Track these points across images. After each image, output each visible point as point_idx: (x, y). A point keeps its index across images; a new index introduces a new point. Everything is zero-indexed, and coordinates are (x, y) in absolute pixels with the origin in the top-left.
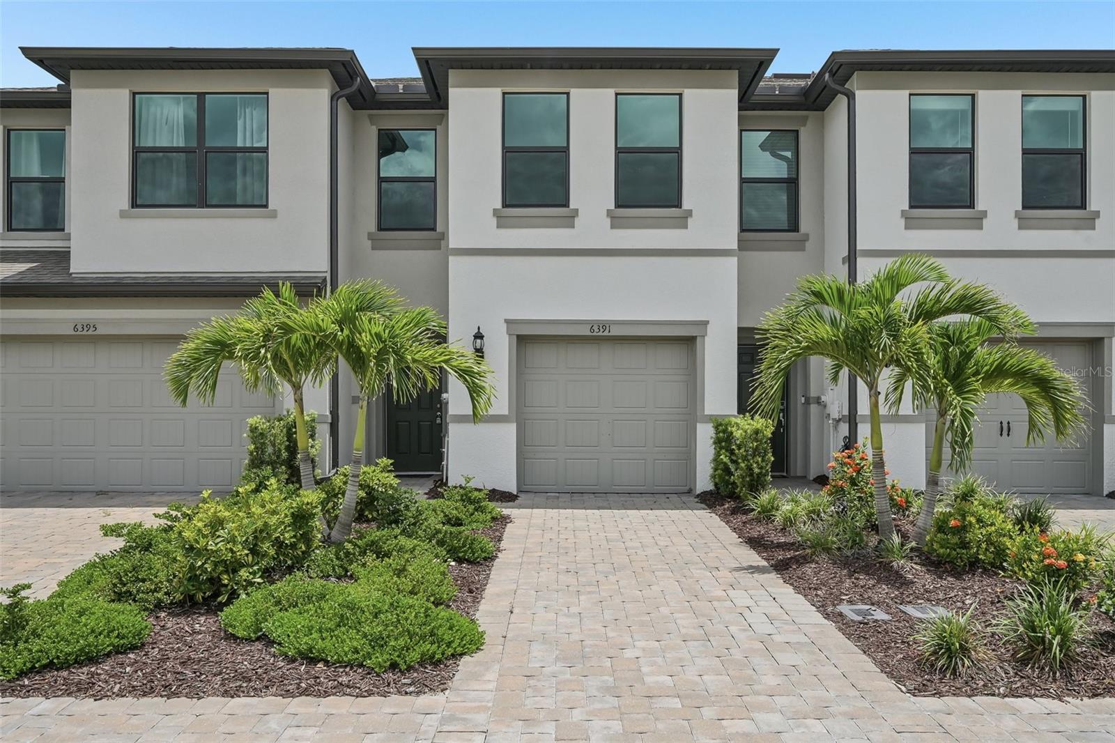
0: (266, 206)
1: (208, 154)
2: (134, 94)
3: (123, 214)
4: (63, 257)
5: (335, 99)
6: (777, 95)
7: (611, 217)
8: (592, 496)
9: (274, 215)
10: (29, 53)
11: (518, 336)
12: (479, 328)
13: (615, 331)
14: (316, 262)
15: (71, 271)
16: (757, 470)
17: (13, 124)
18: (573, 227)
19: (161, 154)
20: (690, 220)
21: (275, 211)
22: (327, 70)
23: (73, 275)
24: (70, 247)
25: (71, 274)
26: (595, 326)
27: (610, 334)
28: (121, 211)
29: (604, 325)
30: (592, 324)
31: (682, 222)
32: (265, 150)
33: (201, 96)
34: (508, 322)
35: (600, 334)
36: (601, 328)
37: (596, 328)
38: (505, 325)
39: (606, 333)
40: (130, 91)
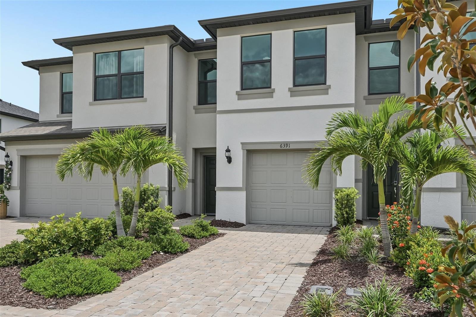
0: (143, 97)
1: (122, 76)
2: (96, 54)
3: (91, 104)
4: (70, 123)
5: (171, 48)
6: (385, 23)
7: (291, 91)
8: (280, 226)
9: (146, 100)
10: (56, 41)
11: (247, 150)
12: (228, 147)
13: (292, 147)
14: (162, 120)
15: (72, 128)
16: (345, 215)
17: (63, 71)
18: (272, 97)
19: (106, 78)
20: (329, 90)
21: (146, 99)
22: (167, 35)
23: (73, 130)
24: (72, 120)
25: (72, 129)
26: (282, 144)
27: (290, 148)
28: (90, 103)
29: (287, 144)
30: (281, 143)
31: (326, 92)
32: (142, 73)
33: (120, 52)
34: (242, 144)
35: (285, 148)
36: (285, 145)
37: (283, 145)
38: (241, 145)
39: (288, 148)
40: (93, 53)
